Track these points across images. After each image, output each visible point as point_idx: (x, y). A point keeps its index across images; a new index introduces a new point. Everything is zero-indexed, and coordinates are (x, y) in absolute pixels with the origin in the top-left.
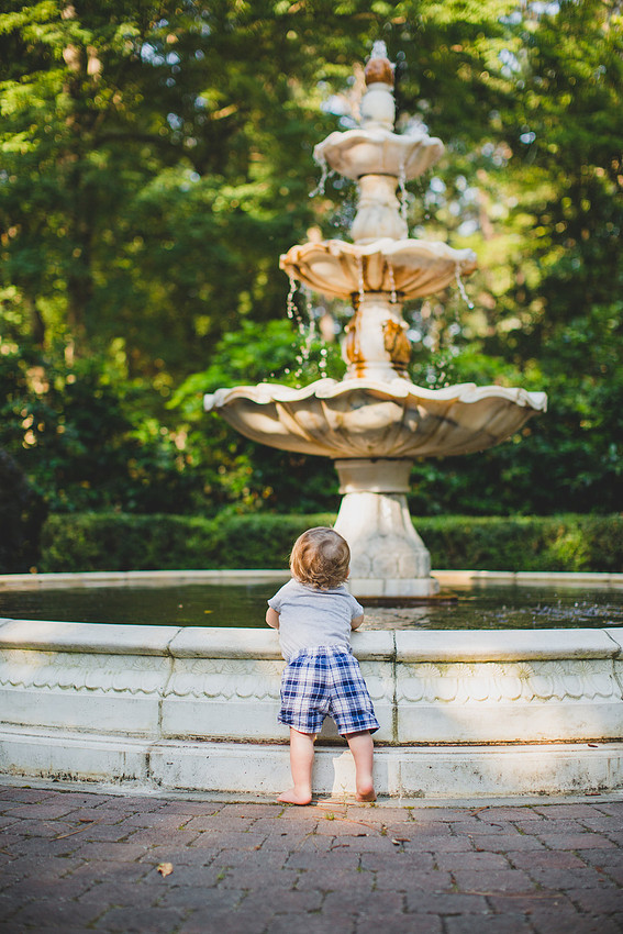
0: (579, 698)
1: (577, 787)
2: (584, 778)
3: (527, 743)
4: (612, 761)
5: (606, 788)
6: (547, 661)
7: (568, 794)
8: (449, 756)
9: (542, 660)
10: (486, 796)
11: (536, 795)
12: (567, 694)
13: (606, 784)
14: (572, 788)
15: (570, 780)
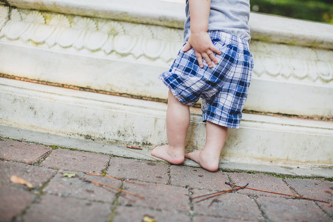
0: (154, 59)
1: (121, 139)
2: (129, 132)
3: (97, 91)
4: (158, 121)
5: (150, 144)
6: (138, 23)
7: (111, 143)
8: (13, 89)
9: (133, 22)
10: (38, 130)
11: (83, 138)
12: (144, 55)
13: (150, 140)
14: (116, 137)
15: (116, 131)
